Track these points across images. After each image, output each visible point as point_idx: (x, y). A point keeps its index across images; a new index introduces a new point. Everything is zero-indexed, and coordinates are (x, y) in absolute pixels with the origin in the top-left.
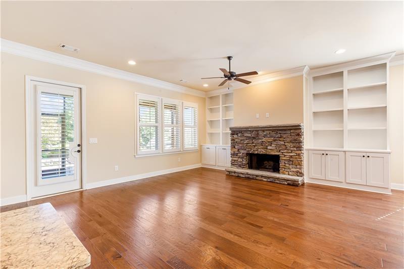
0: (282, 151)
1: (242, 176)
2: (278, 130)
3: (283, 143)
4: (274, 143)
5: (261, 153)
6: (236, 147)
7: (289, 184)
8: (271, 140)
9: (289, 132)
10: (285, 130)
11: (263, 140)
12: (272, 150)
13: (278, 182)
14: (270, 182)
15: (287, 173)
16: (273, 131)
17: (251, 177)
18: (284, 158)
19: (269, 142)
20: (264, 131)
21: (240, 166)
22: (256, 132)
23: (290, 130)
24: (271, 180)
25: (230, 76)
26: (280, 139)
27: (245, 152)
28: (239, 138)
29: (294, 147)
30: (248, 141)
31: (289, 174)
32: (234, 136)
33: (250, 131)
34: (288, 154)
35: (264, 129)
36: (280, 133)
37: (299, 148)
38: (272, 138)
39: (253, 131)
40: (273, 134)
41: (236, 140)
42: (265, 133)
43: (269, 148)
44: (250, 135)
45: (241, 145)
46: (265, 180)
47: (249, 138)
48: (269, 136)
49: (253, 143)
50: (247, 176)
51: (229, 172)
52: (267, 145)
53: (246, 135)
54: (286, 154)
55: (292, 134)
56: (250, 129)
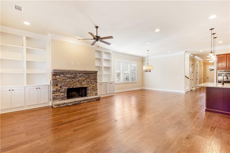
0: (89, 84)
1: (70, 104)
2: (87, 73)
3: (90, 80)
4: (86, 80)
5: (79, 87)
6: (59, 85)
7: (97, 100)
8: (84, 79)
9: (92, 74)
10: (90, 73)
11: (79, 79)
12: (84, 84)
13: (92, 100)
14: (89, 102)
15: (92, 95)
16: (85, 73)
17: (77, 103)
18: (90, 88)
19: (83, 80)
20: (79, 73)
21: (62, 99)
22: (74, 74)
23: (93, 73)
24: (89, 101)
25: (97, 38)
26: (89, 78)
27: (67, 88)
28: (62, 78)
29: (94, 82)
30: (69, 80)
31: (92, 96)
32: (56, 76)
33: (71, 73)
34: (92, 86)
35: (80, 72)
36: (88, 75)
37: (96, 82)
38: (85, 78)
39: (73, 73)
40: (85, 75)
41: (58, 80)
42: (80, 75)
43: (83, 83)
44: (70, 76)
45: (63, 83)
46: (86, 102)
47: (70, 78)
48: (83, 76)
49: (72, 81)
50: (74, 103)
51: (58, 105)
52: (82, 82)
53: (68, 76)
54: (91, 86)
55: (94, 76)
56: (71, 72)
